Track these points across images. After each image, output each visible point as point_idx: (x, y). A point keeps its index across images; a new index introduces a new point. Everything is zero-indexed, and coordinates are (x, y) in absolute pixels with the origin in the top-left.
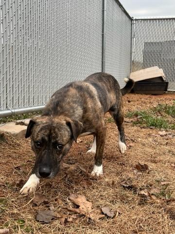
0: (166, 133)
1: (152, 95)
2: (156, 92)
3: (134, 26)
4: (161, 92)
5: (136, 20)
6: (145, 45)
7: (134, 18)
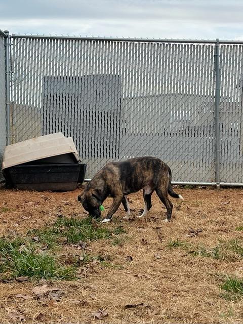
0: (48, 289)
1: (53, 191)
2: (60, 186)
3: (12, 50)
4: (71, 186)
5: (14, 37)
6: (44, 85)
7: (10, 34)
